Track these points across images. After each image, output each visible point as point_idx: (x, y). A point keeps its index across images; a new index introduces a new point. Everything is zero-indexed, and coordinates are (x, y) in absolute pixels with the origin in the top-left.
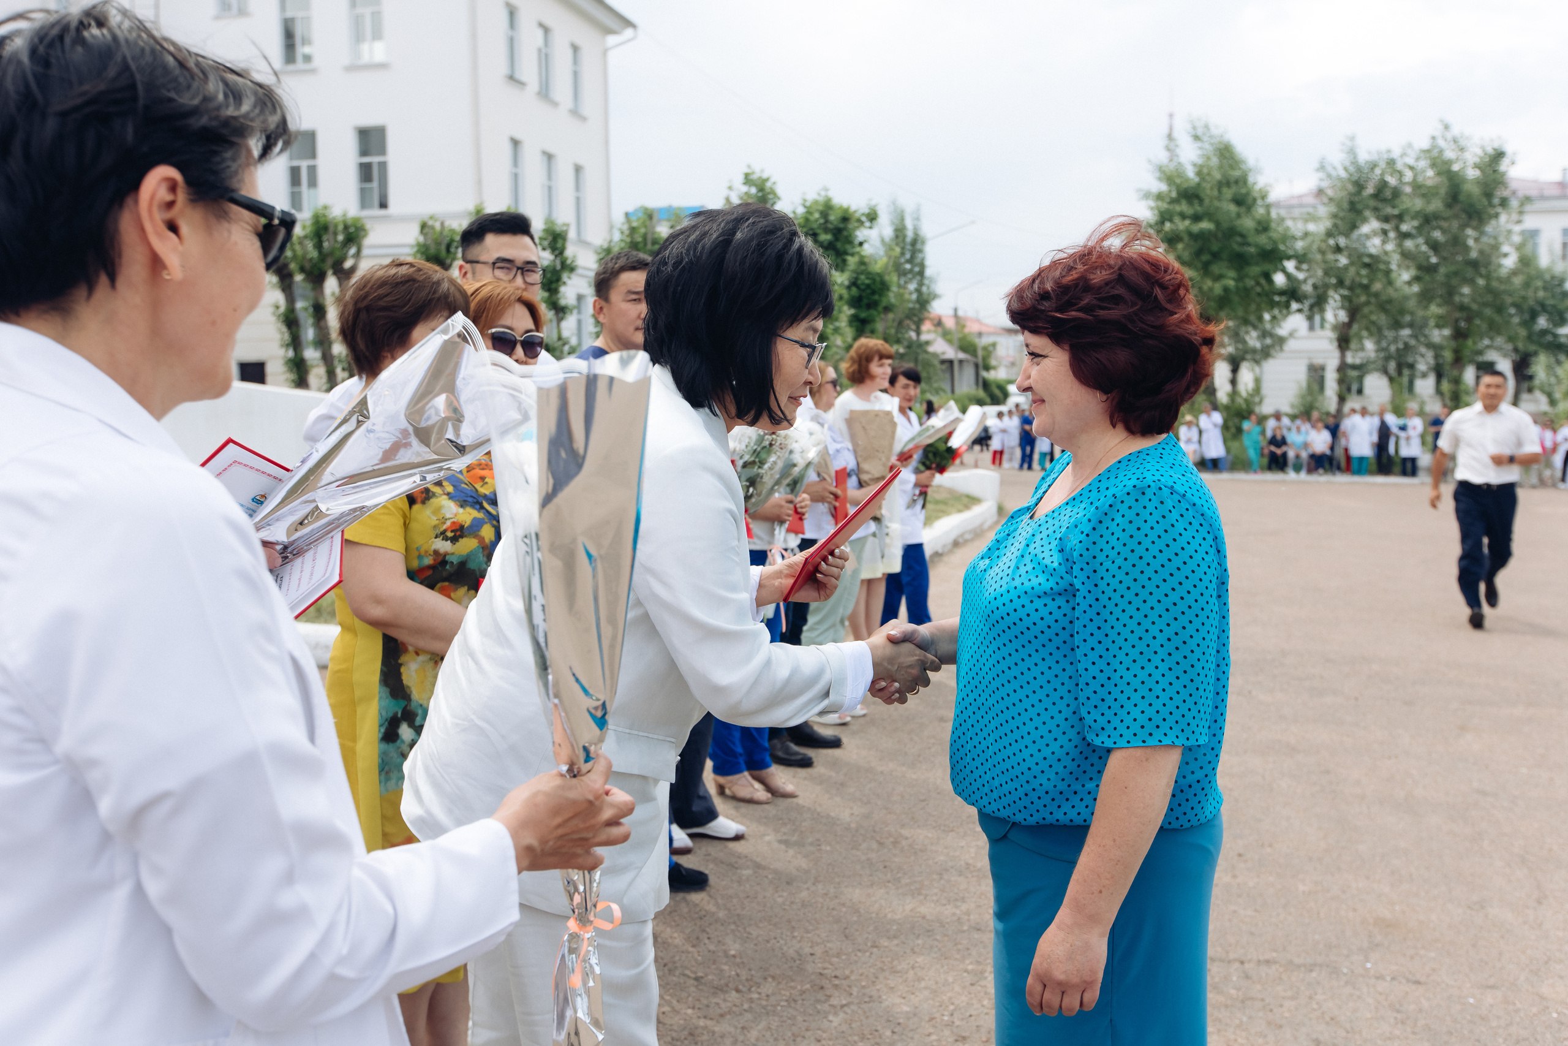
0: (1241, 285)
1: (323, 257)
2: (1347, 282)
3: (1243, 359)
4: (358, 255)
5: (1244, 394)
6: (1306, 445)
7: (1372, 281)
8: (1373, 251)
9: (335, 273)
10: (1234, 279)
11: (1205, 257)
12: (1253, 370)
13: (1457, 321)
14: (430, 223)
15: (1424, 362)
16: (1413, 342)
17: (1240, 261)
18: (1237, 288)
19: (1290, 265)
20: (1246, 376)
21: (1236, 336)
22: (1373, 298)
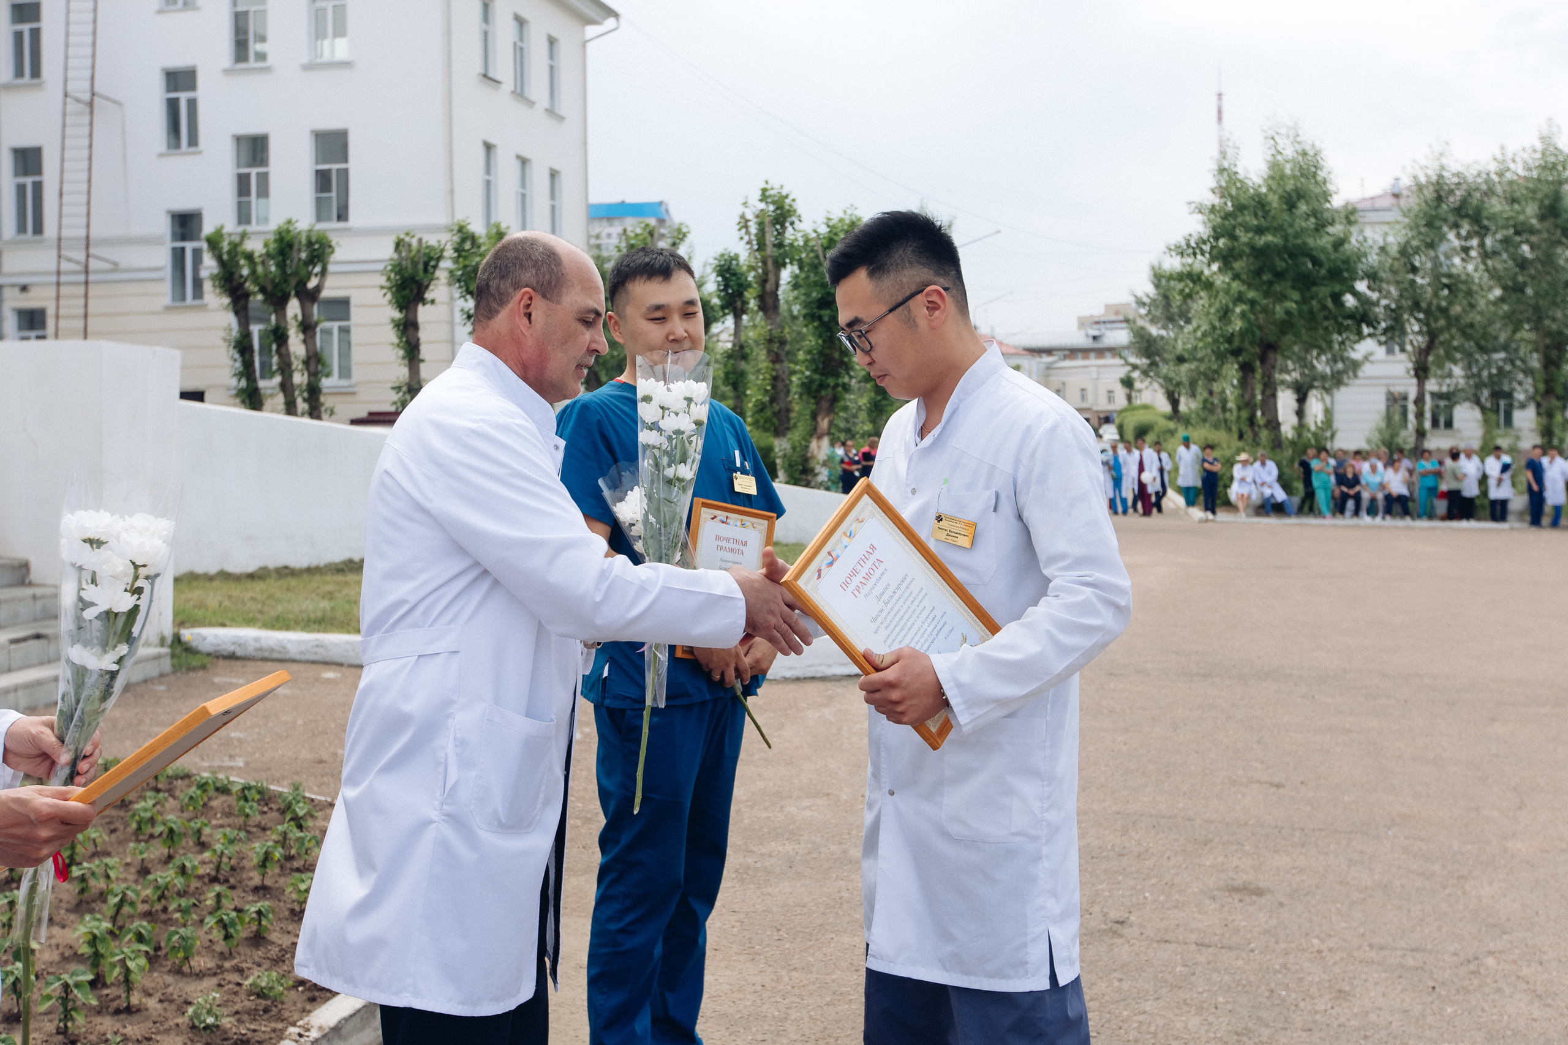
0: (1305, 308)
1: (285, 277)
2: (1424, 305)
3: (1311, 387)
4: (324, 272)
5: (1313, 428)
6: (1382, 486)
7: (1450, 303)
8: (1454, 271)
9: (298, 295)
10: (1296, 302)
11: (1266, 277)
12: (1323, 399)
13: (1547, 347)
14: (407, 239)
16: (1508, 368)
17: (1305, 282)
18: (1300, 311)
19: (1361, 286)
20: (1315, 407)
21: (1304, 363)
22: (1453, 322)
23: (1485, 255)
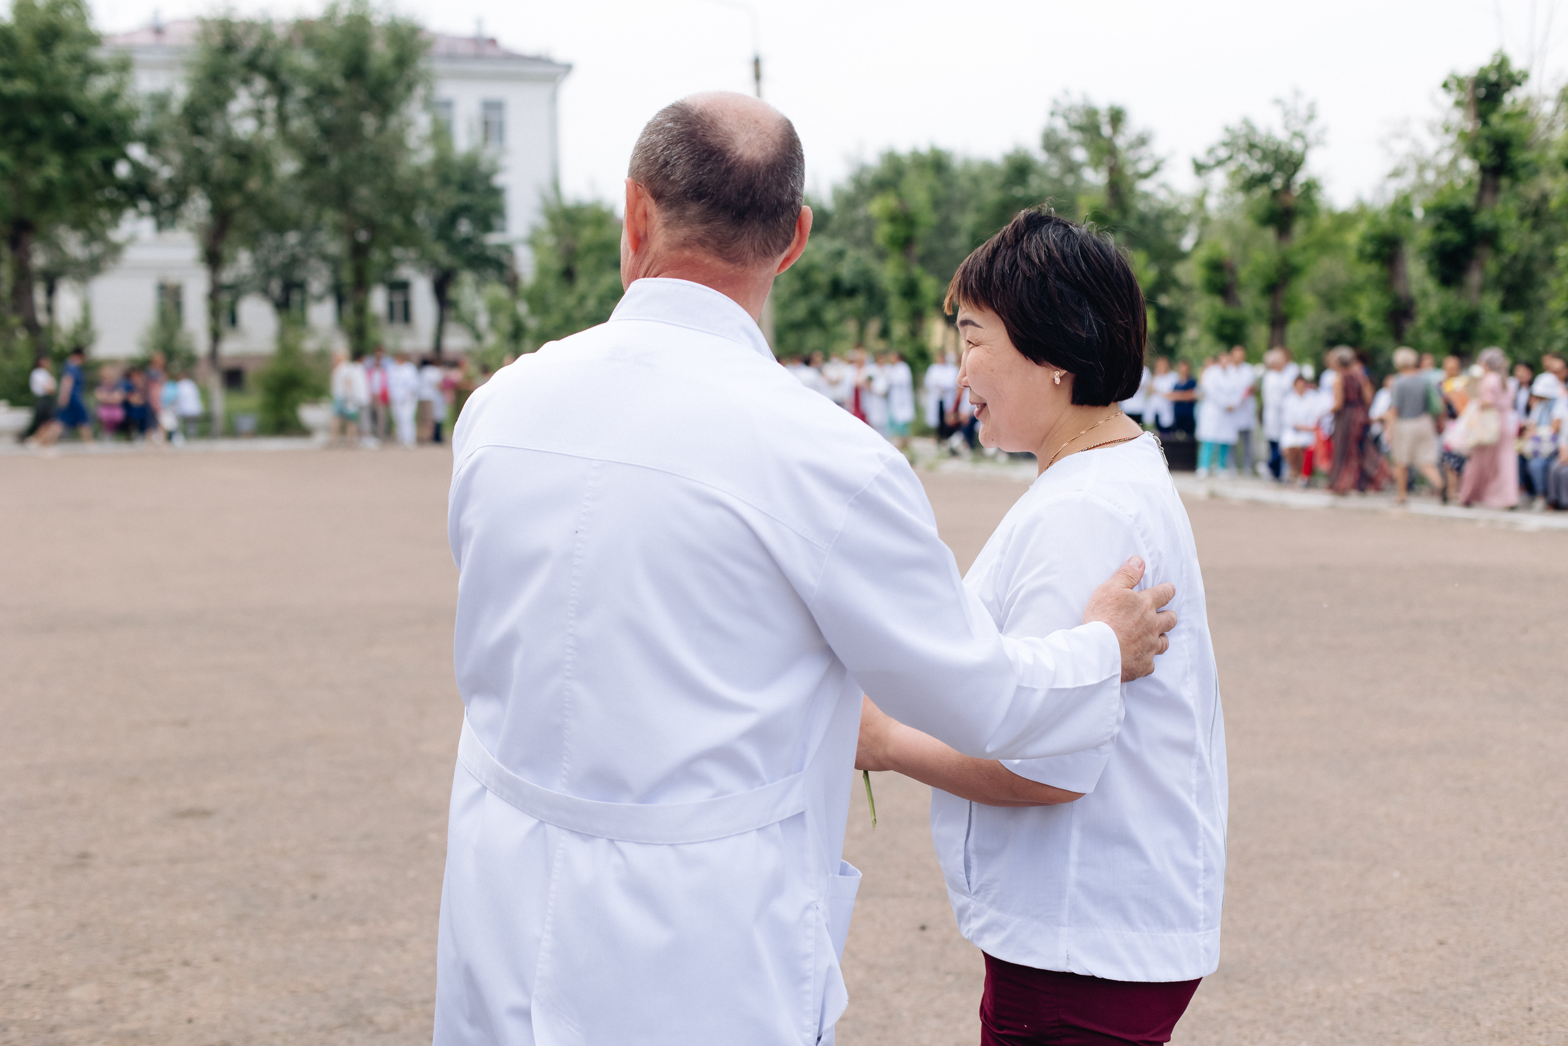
0: (69, 176)
2: (214, 178)
7: (245, 177)
8: (245, 137)
10: (58, 169)
11: (17, 134)
13: (352, 231)
15: (317, 284)
18: (64, 180)
19: (137, 151)
22: (251, 200)
23: (282, 119)
